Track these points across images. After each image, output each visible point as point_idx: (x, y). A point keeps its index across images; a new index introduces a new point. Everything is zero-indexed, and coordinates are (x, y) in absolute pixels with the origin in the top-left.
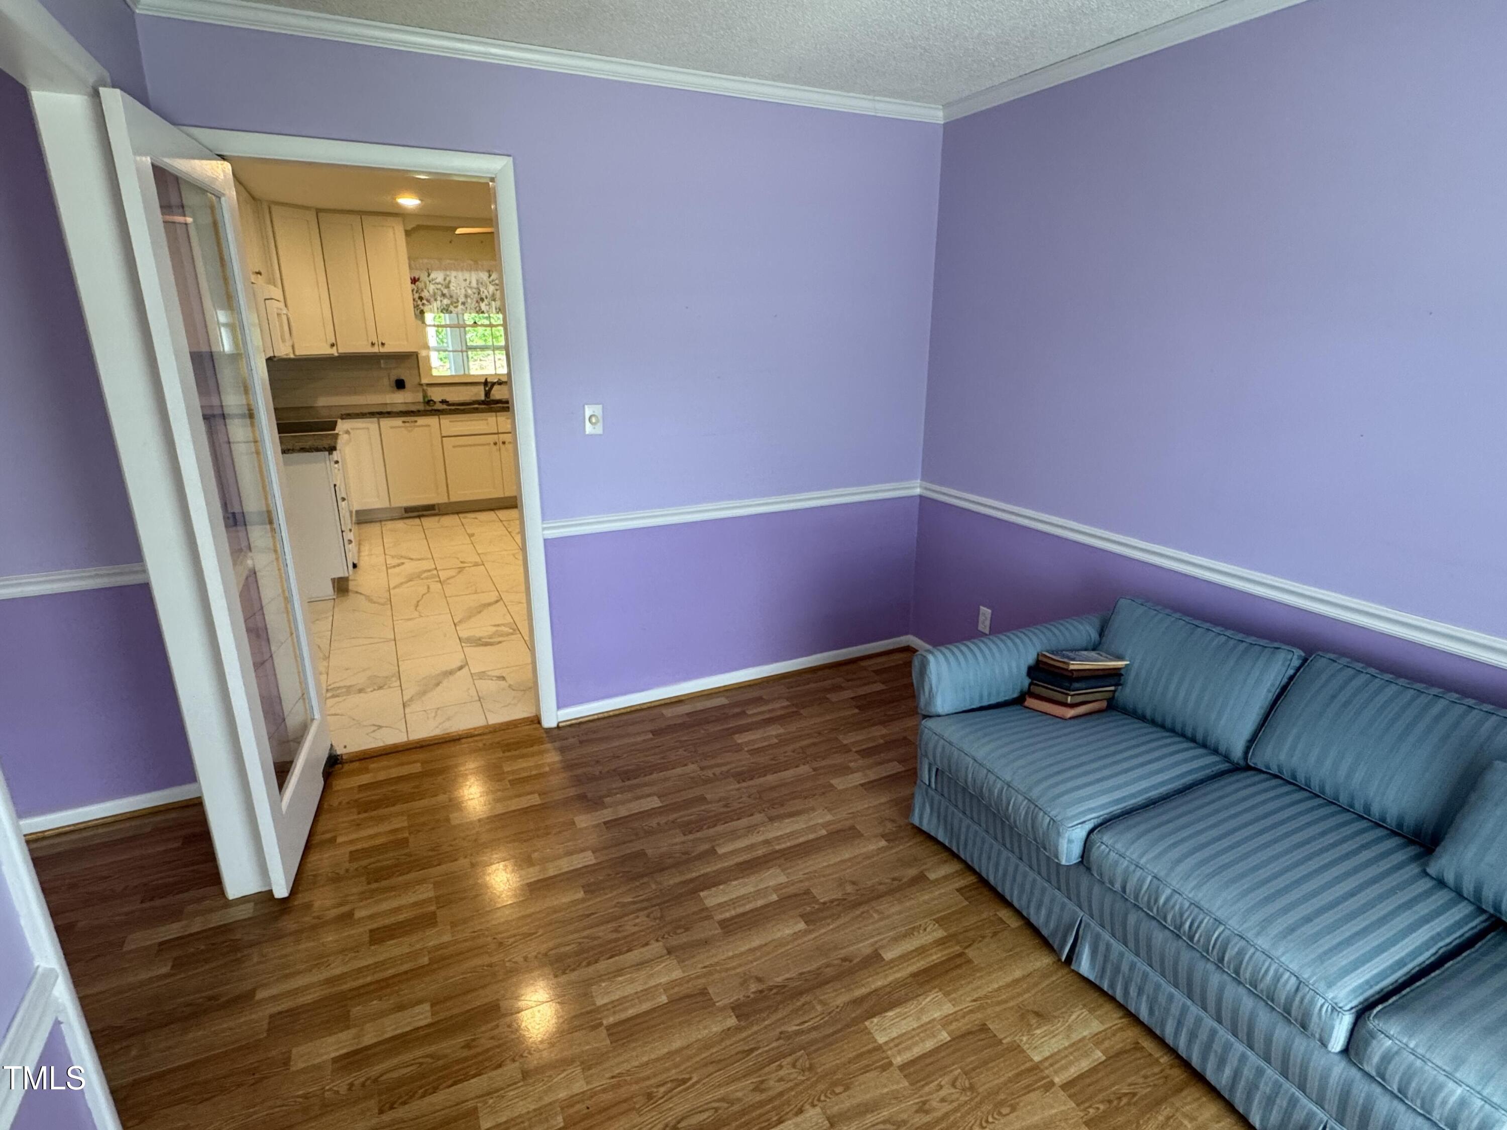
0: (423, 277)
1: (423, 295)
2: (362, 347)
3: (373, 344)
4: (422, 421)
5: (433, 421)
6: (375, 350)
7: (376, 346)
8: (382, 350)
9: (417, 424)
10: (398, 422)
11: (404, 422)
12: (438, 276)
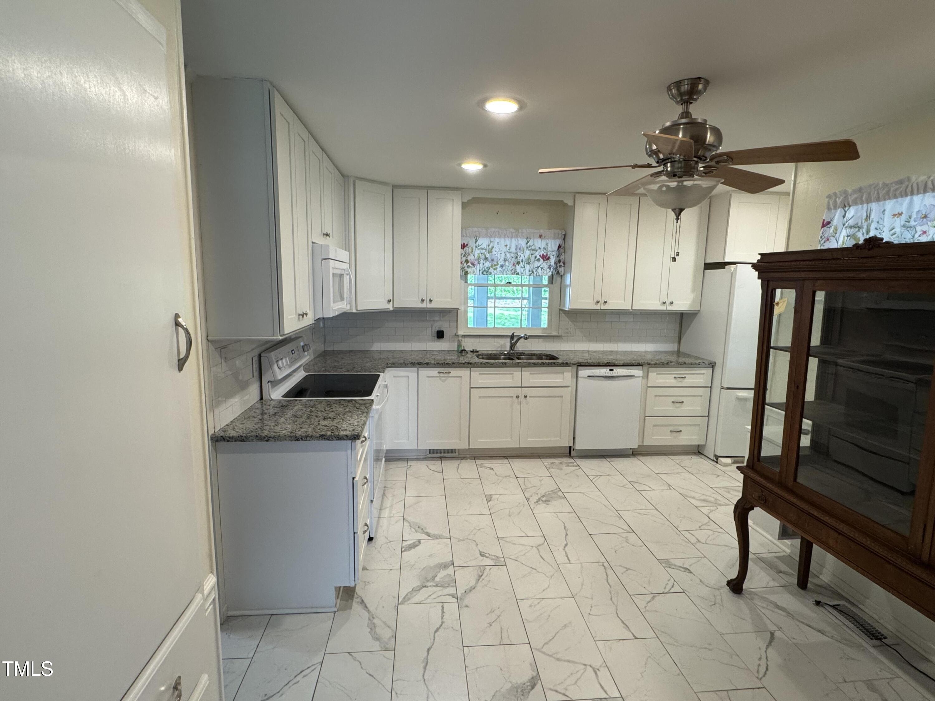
0: (472, 243)
1: (469, 258)
2: (413, 303)
3: (423, 301)
4: (455, 372)
5: (464, 373)
6: (424, 305)
7: (425, 302)
8: (430, 306)
9: (450, 375)
10: (434, 372)
11: (439, 373)
12: (483, 242)
